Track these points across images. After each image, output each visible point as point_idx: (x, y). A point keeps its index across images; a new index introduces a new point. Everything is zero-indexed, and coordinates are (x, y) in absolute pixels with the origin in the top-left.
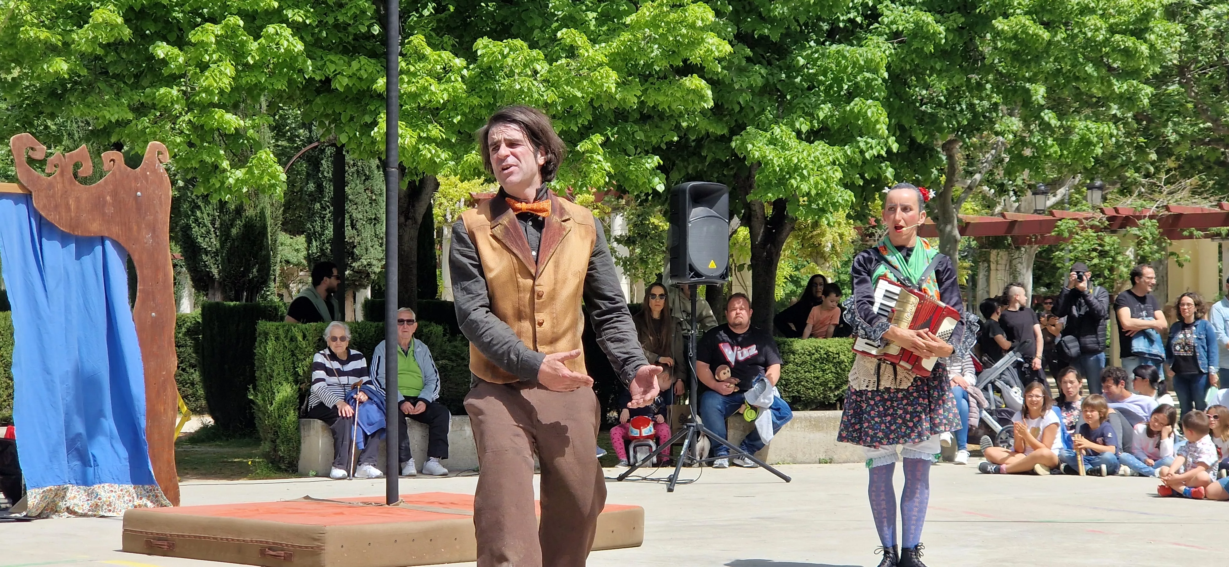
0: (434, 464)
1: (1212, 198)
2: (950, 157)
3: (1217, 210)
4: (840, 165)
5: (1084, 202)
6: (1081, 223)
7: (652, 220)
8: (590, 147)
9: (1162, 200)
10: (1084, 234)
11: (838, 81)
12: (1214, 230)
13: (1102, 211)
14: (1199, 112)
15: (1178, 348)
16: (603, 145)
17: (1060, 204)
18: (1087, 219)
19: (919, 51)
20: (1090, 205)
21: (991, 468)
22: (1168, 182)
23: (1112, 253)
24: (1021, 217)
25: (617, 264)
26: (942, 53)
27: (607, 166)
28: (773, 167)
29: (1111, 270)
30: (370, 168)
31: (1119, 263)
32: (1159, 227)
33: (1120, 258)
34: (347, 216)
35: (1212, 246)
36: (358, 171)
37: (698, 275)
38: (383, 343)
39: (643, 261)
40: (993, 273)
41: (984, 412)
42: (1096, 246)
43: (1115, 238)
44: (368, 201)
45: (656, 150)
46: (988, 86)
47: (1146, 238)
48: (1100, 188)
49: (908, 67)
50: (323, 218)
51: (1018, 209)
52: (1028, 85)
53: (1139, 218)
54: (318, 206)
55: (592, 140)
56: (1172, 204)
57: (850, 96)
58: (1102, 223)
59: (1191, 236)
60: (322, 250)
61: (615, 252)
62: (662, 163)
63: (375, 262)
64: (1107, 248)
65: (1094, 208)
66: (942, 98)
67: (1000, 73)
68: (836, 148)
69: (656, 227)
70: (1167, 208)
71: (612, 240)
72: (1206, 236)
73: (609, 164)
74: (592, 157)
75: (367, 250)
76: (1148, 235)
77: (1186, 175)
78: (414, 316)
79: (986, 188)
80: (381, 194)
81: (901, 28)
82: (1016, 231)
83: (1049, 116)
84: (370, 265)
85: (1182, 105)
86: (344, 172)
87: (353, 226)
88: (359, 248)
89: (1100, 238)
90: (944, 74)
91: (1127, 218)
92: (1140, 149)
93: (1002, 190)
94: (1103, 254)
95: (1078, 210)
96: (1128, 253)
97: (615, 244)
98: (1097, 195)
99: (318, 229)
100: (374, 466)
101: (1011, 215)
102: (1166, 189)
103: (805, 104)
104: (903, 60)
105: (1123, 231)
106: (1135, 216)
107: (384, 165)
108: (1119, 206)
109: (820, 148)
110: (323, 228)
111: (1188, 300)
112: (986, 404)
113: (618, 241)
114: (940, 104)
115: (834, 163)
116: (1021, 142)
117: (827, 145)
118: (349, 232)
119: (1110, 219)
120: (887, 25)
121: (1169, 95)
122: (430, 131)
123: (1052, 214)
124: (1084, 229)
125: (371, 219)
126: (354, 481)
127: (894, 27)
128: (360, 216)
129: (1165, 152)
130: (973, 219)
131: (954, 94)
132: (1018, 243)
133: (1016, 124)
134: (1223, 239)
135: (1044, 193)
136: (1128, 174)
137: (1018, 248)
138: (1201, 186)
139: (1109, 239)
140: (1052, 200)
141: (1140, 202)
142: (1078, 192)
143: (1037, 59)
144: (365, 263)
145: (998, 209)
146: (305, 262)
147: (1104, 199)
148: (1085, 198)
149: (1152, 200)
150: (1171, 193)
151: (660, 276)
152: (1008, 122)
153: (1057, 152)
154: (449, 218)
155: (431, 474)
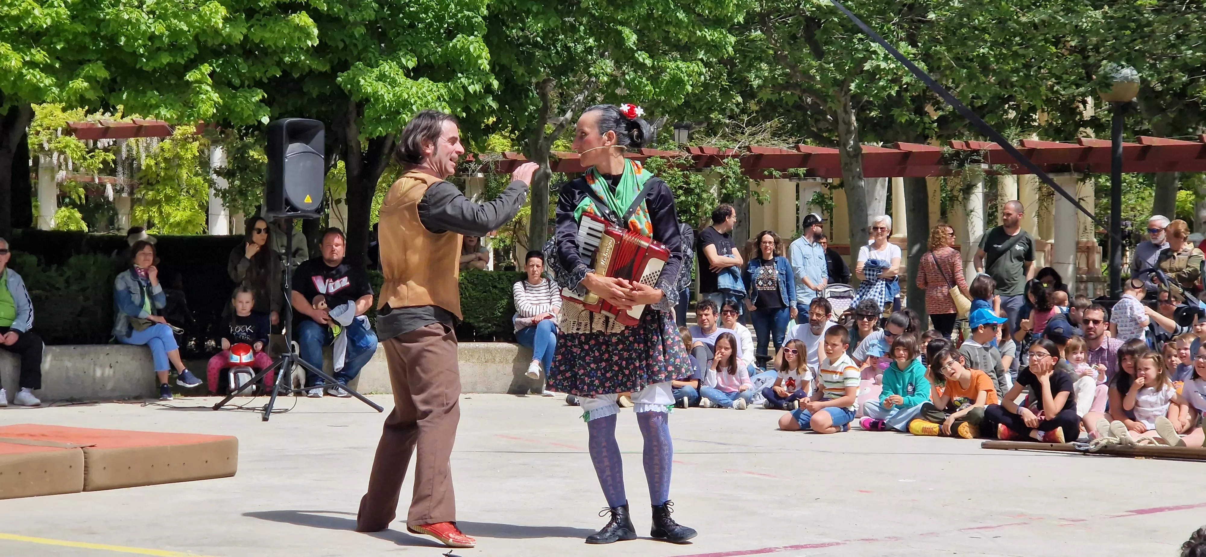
0: (25, 394)
1: (791, 140)
2: (543, 96)
3: (795, 152)
4: (444, 100)
5: (671, 141)
6: (669, 161)
7: (251, 153)
8: (199, 76)
9: (744, 140)
10: (670, 172)
11: (440, 19)
12: (792, 170)
13: (688, 150)
14: (777, 60)
15: (760, 283)
16: (211, 75)
18: (673, 157)
20: (677, 145)
22: (749, 123)
23: (697, 191)
25: (216, 195)
27: (215, 96)
28: (383, 102)
29: (697, 207)
31: (704, 200)
32: (741, 167)
33: (705, 196)
35: (789, 186)
37: (294, 209)
39: (242, 193)
42: (681, 184)
43: (700, 177)
45: (259, 84)
46: (582, 28)
47: (728, 177)
48: (688, 127)
49: (507, 9)
52: (620, 28)
53: (723, 157)
55: (200, 70)
56: (753, 145)
57: (451, 35)
58: (688, 162)
59: (771, 176)
61: (215, 184)
62: (266, 96)
64: (693, 186)
65: (680, 147)
66: (539, 39)
67: (593, 16)
68: (440, 85)
69: (256, 161)
70: (749, 148)
71: (212, 172)
72: (784, 177)
73: (217, 95)
74: (200, 88)
76: (731, 174)
77: (767, 118)
78: (7, 246)
83: (643, 57)
85: (764, 51)
89: (685, 176)
90: (540, 16)
91: (711, 157)
92: (724, 92)
94: (688, 192)
95: (666, 150)
96: (712, 191)
97: (215, 176)
98: (684, 134)
102: (748, 131)
103: (407, 41)
105: (707, 170)
106: (718, 156)
108: (704, 146)
109: (426, 84)
111: (768, 238)
113: (218, 173)
114: (536, 44)
115: (439, 98)
116: (614, 82)
117: (431, 82)
119: (695, 158)
121: (753, 41)
122: (35, 56)
124: (671, 167)
129: (748, 94)
130: (564, 156)
131: (549, 34)
133: (609, 65)
134: (800, 179)
136: (713, 116)
138: (780, 129)
139: (695, 178)
141: (723, 142)
142: (666, 130)
147: (690, 138)
148: (672, 137)
149: (736, 141)
150: (752, 134)
151: (259, 208)
152: (602, 64)
153: (650, 91)
154: (46, 146)
155: (23, 404)
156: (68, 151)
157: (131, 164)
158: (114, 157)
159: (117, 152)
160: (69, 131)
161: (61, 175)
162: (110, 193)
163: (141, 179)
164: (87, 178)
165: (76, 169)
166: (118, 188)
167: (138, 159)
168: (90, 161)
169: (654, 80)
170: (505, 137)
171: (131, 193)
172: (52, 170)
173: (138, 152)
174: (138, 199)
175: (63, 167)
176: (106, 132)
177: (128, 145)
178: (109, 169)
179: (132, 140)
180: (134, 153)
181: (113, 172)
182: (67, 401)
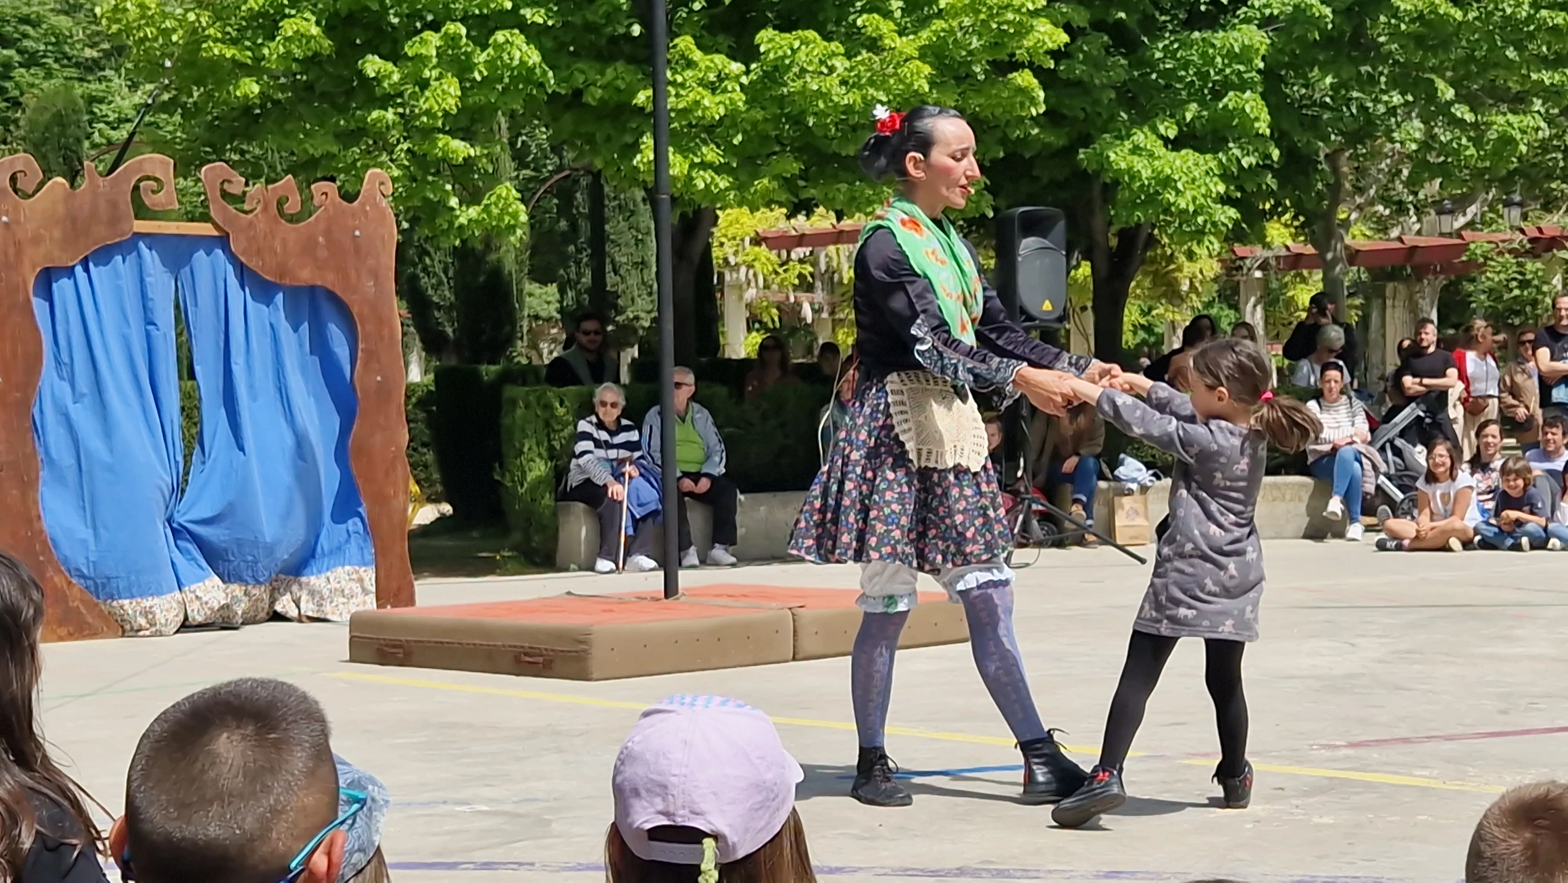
0: (719, 552)
2: (1336, 170)
4: (1217, 176)
5: (1500, 221)
6: (1498, 246)
10: (1500, 259)
13: (1522, 231)
17: (1470, 225)
18: (1503, 241)
19: (1301, 40)
20: (1508, 225)
21: (1392, 544)
23: (1536, 282)
24: (1422, 242)
26: (1329, 40)
29: (1534, 303)
30: (635, 201)
31: (1544, 294)
33: (1545, 288)
34: (608, 260)
36: (620, 206)
37: (1030, 318)
38: (655, 409)
40: (1389, 311)
41: (1382, 478)
42: (1515, 275)
43: (1539, 265)
44: (633, 241)
46: (1383, 79)
48: (1520, 204)
49: (1286, 59)
50: (578, 263)
51: (1419, 233)
52: (1431, 77)
54: (572, 248)
58: (1523, 246)
60: (578, 302)
63: (642, 315)
64: (1529, 277)
65: (1511, 228)
66: (1327, 99)
67: (1397, 62)
68: (1209, 157)
75: (633, 300)
78: (691, 378)
79: (1380, 208)
80: (648, 233)
81: (1276, 12)
82: (1418, 259)
83: (1462, 111)
84: (637, 318)
86: (603, 206)
87: (616, 272)
88: (623, 298)
89: (1520, 265)
90: (1329, 67)
91: (1553, 238)
93: (1400, 208)
94: (1524, 284)
95: (1493, 231)
96: (1554, 282)
98: (1516, 212)
99: (573, 276)
100: (648, 556)
101: (1410, 240)
103: (1166, 104)
104: (1281, 51)
105: (1548, 256)
106: (1562, 237)
107: (652, 196)
108: (1543, 224)
109: (1190, 157)
110: (580, 275)
112: (1383, 468)
114: (1324, 106)
115: (1207, 174)
116: (1425, 146)
117: (1197, 154)
118: (611, 278)
119: (1532, 240)
120: (1259, 9)
122: (705, 154)
123: (1461, 237)
124: (1501, 253)
125: (636, 263)
126: (624, 575)
127: (1267, 12)
128: (624, 260)
130: (1364, 246)
132: (1420, 273)
133: (1415, 128)
135: (1451, 212)
136: (1553, 186)
137: (1420, 280)
139: (1531, 266)
140: (1461, 221)
142: (1492, 209)
143: (1445, 44)
144: (631, 316)
145: (1395, 233)
146: (558, 316)
147: (1525, 217)
148: (1502, 217)
152: (1408, 128)
153: (1472, 156)
154: (732, 260)
155: (717, 564)
156: (756, 264)
157: (832, 278)
158: (811, 269)
159: (815, 264)
160: (757, 241)
161: (751, 293)
162: (807, 312)
163: (843, 295)
164: (781, 297)
165: (767, 287)
166: (817, 307)
167: (839, 270)
168: (783, 275)
169: (1477, 142)
170: (1286, 226)
171: (832, 313)
172: (740, 288)
173: (839, 263)
174: (841, 320)
175: (753, 284)
176: (801, 240)
177: (827, 256)
178: (805, 285)
179: (832, 248)
180: (835, 264)
181: (810, 288)
182: (767, 559)
